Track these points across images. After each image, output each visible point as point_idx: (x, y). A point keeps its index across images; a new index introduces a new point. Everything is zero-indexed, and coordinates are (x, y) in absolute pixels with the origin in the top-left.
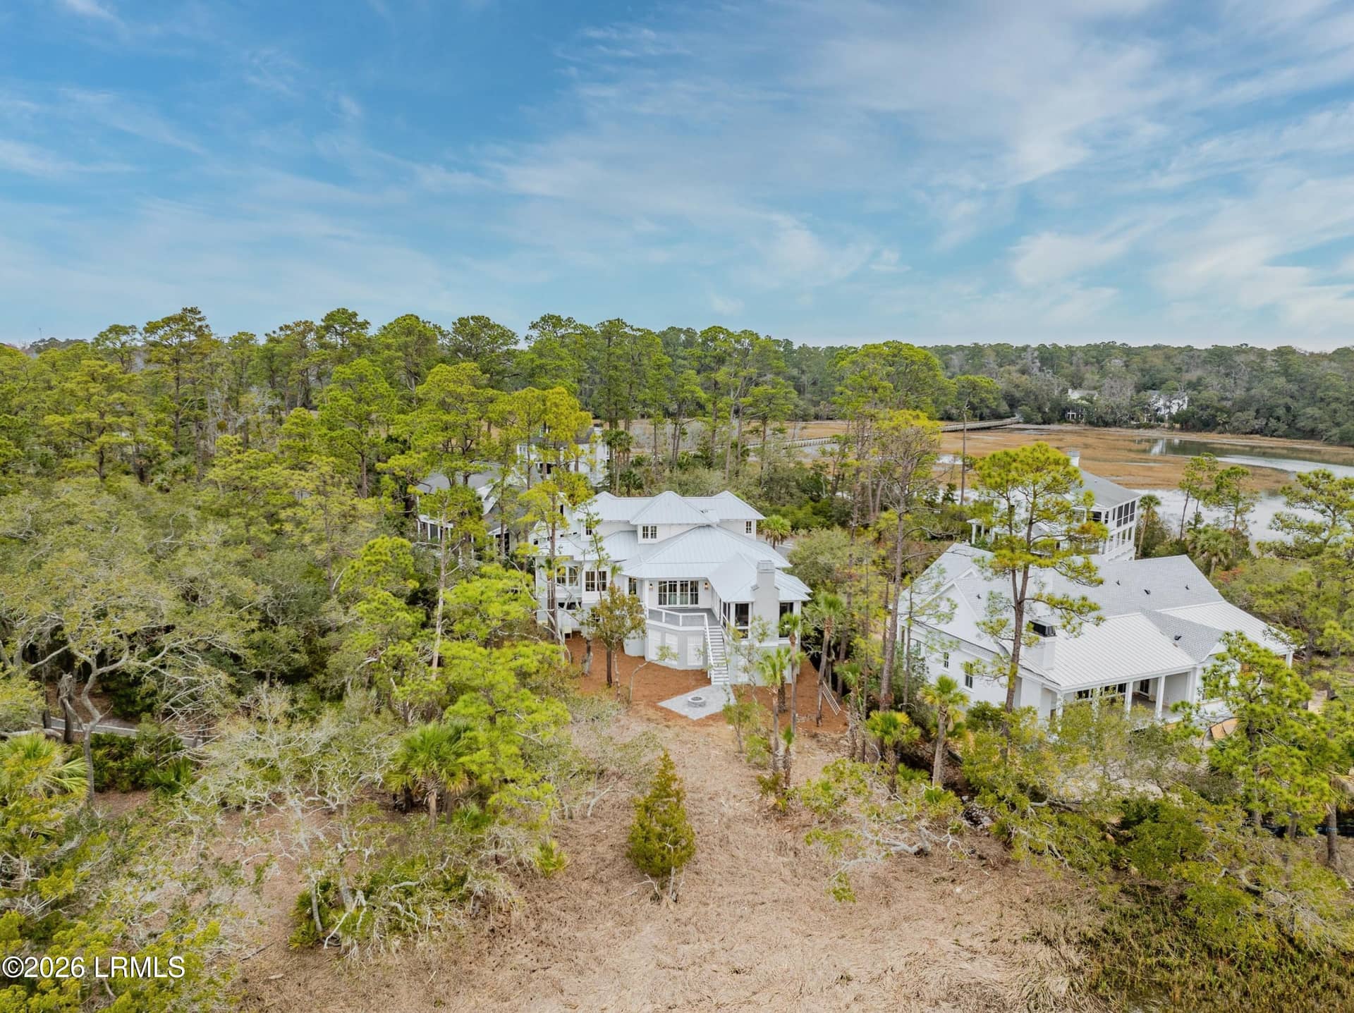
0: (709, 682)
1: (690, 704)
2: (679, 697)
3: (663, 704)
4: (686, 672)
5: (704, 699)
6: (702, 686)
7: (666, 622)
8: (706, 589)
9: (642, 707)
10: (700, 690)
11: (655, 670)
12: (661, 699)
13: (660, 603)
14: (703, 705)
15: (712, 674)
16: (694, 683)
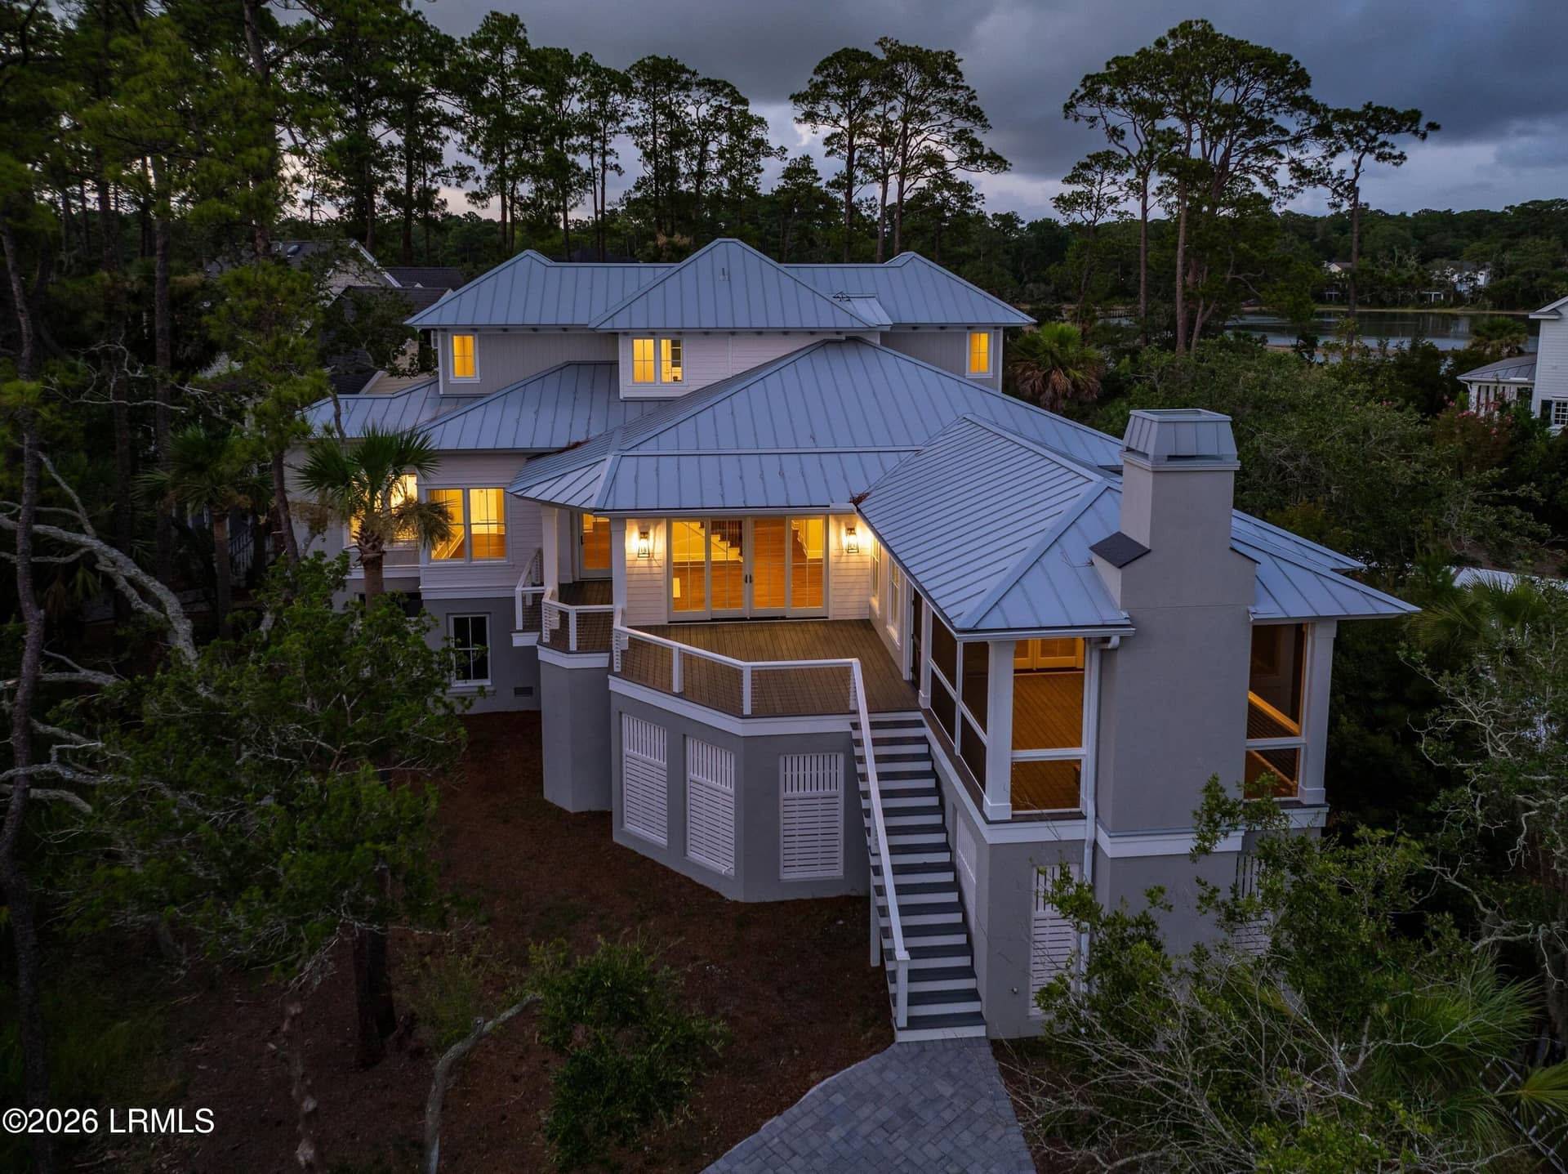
7: (686, 697)
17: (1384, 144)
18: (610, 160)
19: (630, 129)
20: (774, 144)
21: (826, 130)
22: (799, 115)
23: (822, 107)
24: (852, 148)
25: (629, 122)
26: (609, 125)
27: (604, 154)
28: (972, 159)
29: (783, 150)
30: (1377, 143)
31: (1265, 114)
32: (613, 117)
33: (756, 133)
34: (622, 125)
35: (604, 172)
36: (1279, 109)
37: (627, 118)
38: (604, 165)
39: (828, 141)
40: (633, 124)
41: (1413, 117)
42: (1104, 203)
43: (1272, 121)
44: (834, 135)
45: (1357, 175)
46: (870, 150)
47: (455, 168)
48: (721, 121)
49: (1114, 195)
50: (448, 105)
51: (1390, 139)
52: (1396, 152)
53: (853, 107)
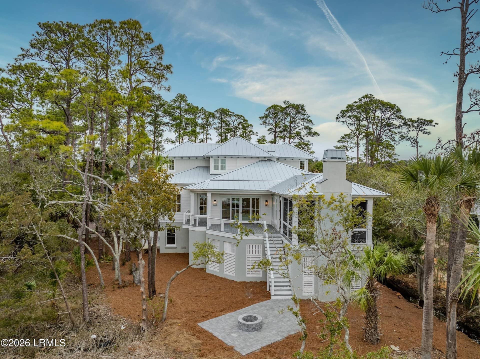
0: (268, 296)
1: (240, 326)
2: (229, 314)
3: (205, 325)
4: (244, 284)
5: (260, 319)
6: (259, 300)
7: (225, 231)
8: (267, 206)
9: (176, 327)
10: (256, 305)
11: (211, 282)
12: (207, 316)
13: (224, 217)
14: (258, 328)
15: (272, 286)
16: (250, 296)
17: (425, 129)
18: (209, 136)
19: (215, 128)
20: (255, 131)
21: (268, 127)
22: (261, 123)
23: (267, 120)
24: (276, 132)
25: (214, 126)
26: (209, 127)
27: (207, 135)
28: (309, 134)
29: (257, 133)
30: (423, 129)
31: (390, 120)
32: (210, 124)
33: (250, 129)
34: (212, 127)
35: (207, 140)
36: (394, 119)
37: (214, 125)
38: (207, 138)
39: (269, 130)
40: (215, 127)
41: (431, 121)
42: (348, 148)
43: (392, 123)
44: (271, 128)
45: (417, 137)
46: (280, 132)
47: (167, 139)
48: (240, 126)
49: (351, 146)
50: (166, 119)
51: (426, 127)
52: (428, 131)
53: (276, 120)
